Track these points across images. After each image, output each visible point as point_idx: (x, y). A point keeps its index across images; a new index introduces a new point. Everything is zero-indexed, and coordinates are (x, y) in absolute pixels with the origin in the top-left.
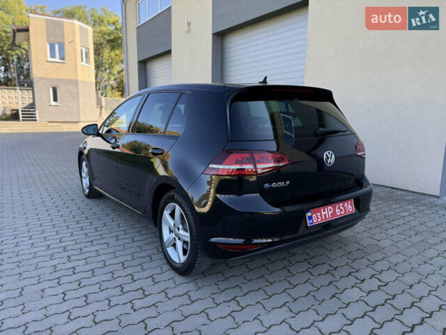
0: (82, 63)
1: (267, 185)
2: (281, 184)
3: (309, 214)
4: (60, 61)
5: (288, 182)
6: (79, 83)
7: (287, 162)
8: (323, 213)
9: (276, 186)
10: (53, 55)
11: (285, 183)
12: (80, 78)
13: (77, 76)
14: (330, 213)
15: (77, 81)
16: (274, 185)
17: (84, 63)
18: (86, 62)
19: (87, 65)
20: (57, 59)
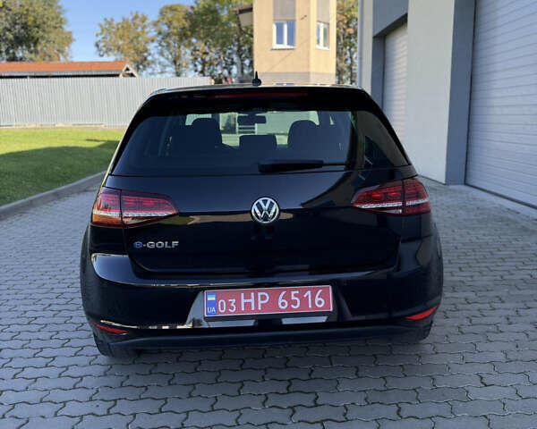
0: (317, 46)
1: (138, 244)
2: (162, 244)
3: (212, 298)
4: (289, 47)
5: (175, 243)
6: (311, 76)
7: (175, 212)
8: (243, 301)
9: (153, 246)
10: (280, 41)
11: (170, 244)
12: (313, 69)
13: (308, 66)
14: (260, 302)
15: (309, 73)
16: (151, 245)
17: (321, 46)
18: (325, 46)
19: (326, 48)
20: (285, 46)
